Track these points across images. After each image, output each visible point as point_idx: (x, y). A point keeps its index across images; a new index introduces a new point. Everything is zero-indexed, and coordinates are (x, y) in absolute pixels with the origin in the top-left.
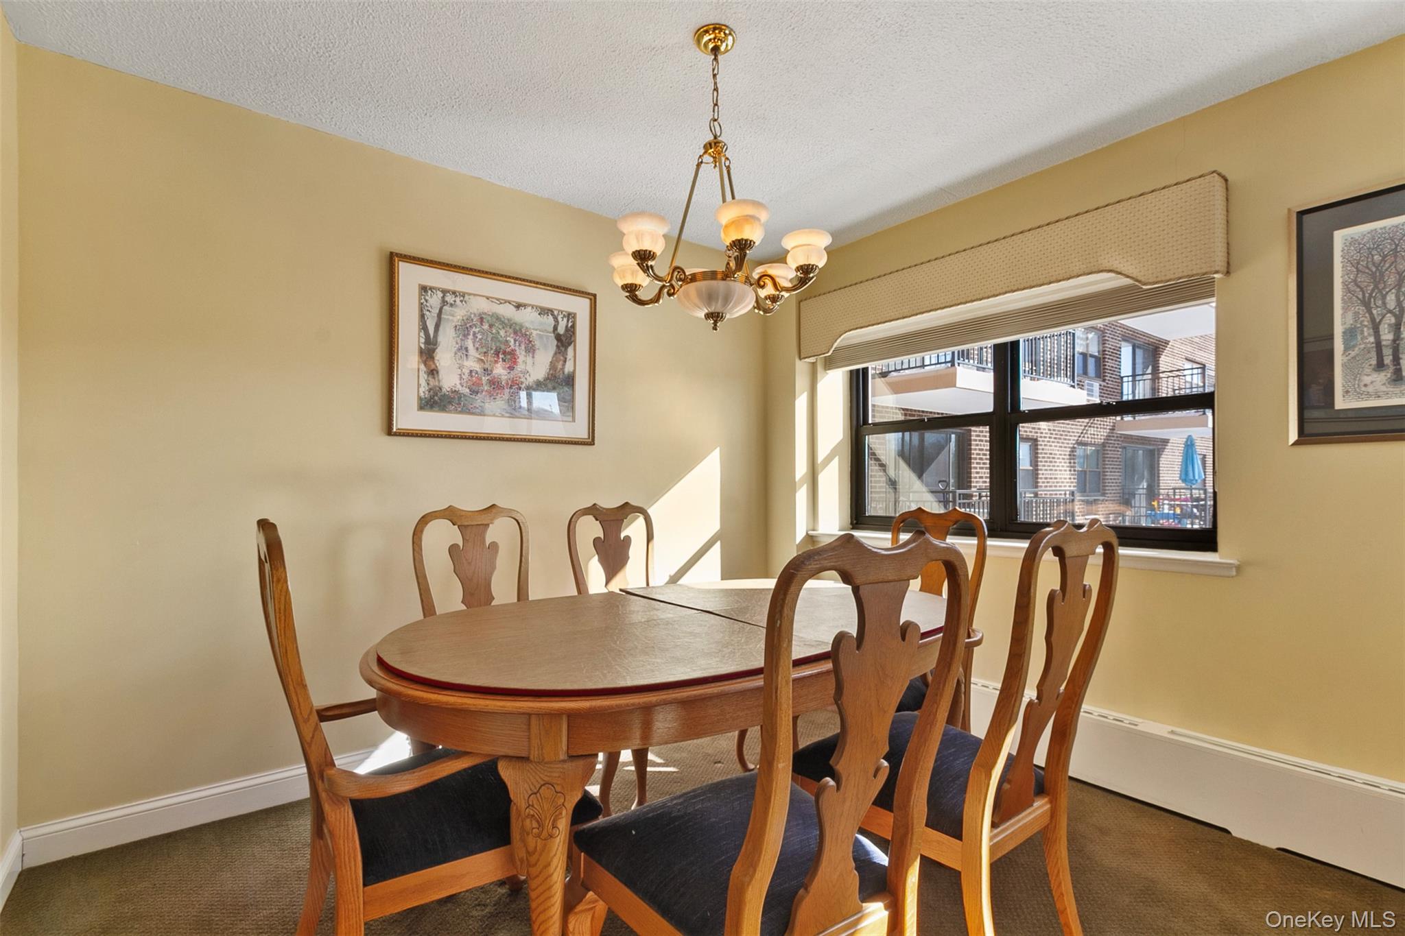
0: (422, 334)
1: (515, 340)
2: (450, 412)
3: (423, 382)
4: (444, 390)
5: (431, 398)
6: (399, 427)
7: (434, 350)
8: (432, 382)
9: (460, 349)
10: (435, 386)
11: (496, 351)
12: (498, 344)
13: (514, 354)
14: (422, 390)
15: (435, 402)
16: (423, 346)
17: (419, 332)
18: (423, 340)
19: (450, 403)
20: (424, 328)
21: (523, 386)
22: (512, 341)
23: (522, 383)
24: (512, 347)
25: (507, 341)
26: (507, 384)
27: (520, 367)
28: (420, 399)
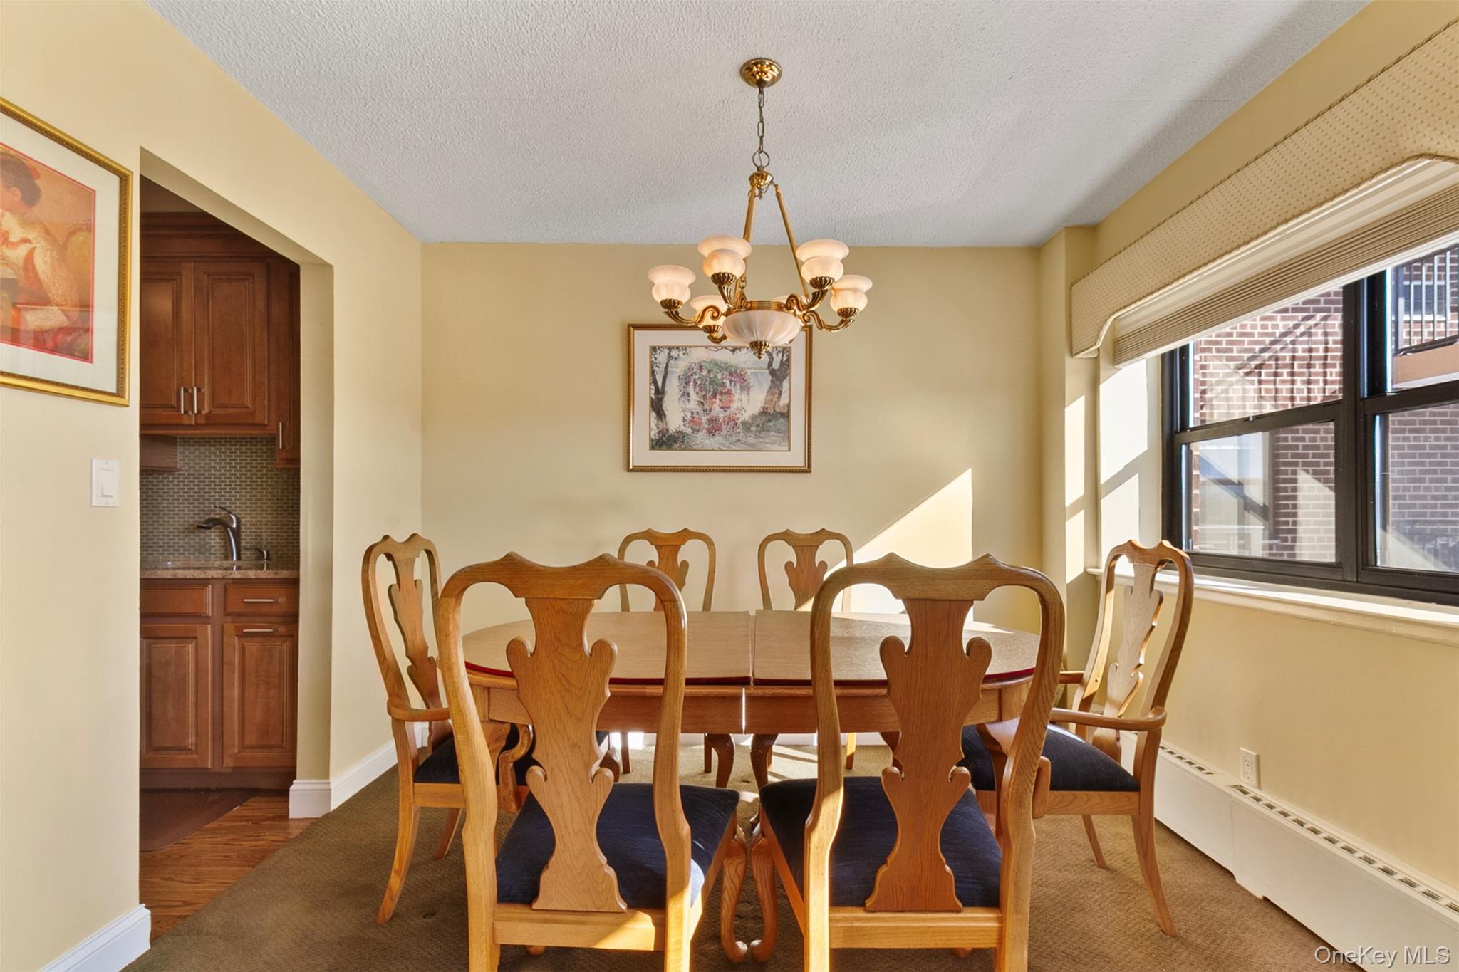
0: (653, 387)
1: (731, 381)
2: (676, 450)
3: (653, 426)
4: (670, 431)
5: (661, 438)
6: (635, 464)
7: (662, 399)
8: (662, 426)
9: (682, 396)
10: (663, 429)
11: (714, 392)
12: (715, 386)
13: (730, 394)
14: (652, 433)
15: (664, 442)
16: (653, 396)
17: (650, 384)
18: (653, 392)
19: (676, 442)
20: (654, 381)
21: (739, 422)
22: (728, 382)
23: (738, 419)
24: (728, 387)
25: (723, 383)
26: (724, 421)
27: (734, 406)
28: (651, 440)
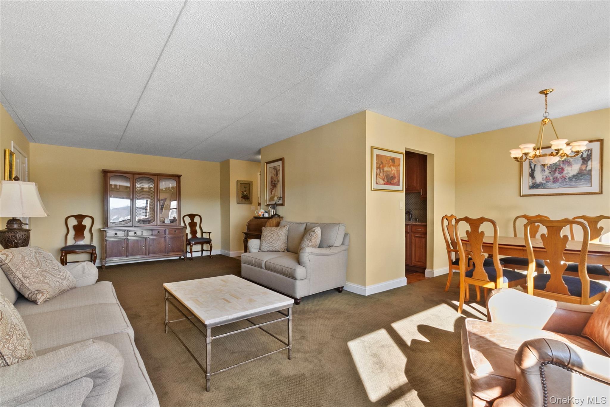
0: (530, 169)
1: (563, 164)
2: (539, 189)
3: (530, 181)
4: (537, 183)
5: (533, 185)
6: (523, 194)
7: (534, 173)
8: (533, 181)
9: (542, 171)
10: (534, 182)
11: (555, 168)
12: (556, 166)
13: (563, 168)
14: (530, 184)
15: (534, 187)
16: (530, 172)
17: (529, 168)
18: (530, 171)
19: (539, 186)
20: (531, 167)
21: (567, 178)
22: (562, 164)
23: (566, 177)
24: (562, 166)
25: (560, 165)
26: (560, 178)
27: (565, 171)
28: (529, 186)
